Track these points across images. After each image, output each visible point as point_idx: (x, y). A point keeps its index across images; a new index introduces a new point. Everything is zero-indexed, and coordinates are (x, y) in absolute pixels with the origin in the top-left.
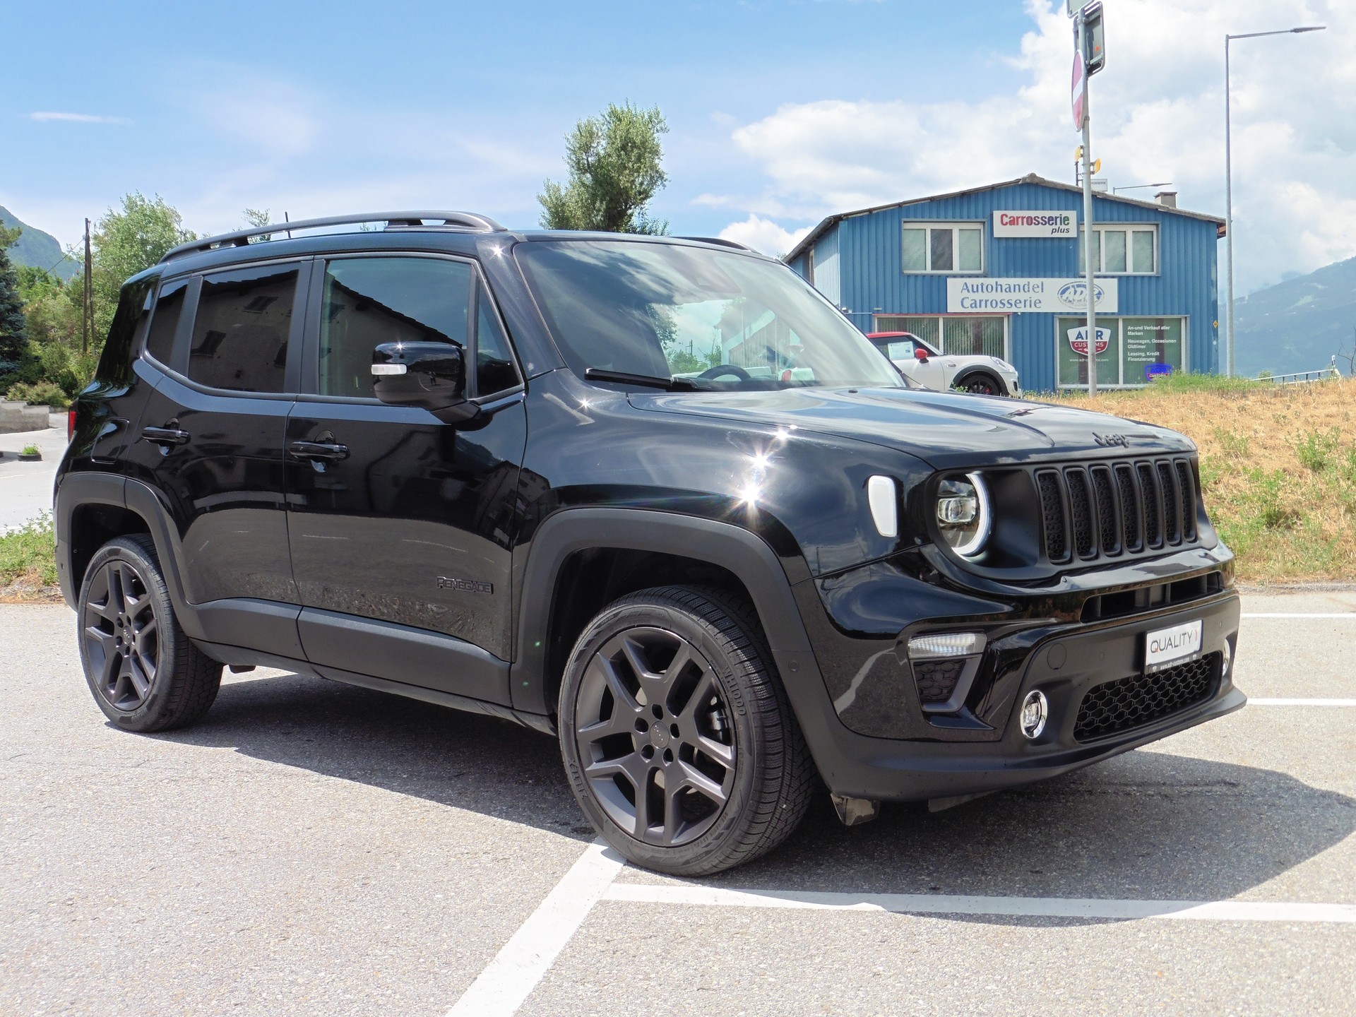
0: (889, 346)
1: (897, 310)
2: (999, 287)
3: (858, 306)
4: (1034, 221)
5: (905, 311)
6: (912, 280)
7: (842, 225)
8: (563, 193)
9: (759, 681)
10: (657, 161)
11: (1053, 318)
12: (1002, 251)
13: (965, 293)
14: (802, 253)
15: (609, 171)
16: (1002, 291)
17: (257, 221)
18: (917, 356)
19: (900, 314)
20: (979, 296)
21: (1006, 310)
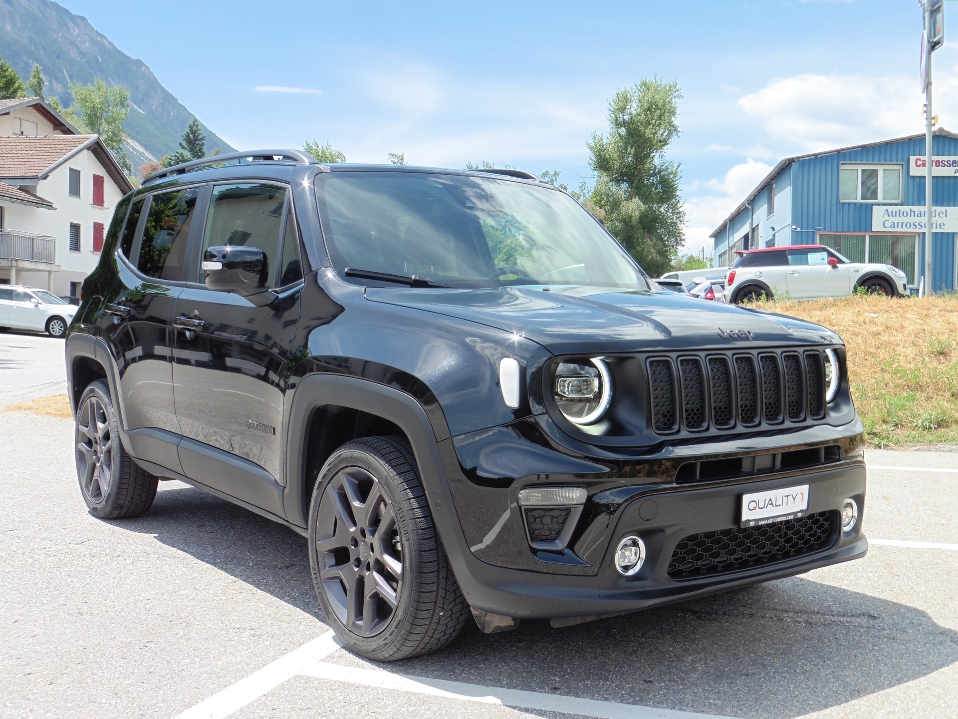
0: (809, 255)
1: (834, 229)
2: (913, 213)
3: (805, 224)
4: (941, 164)
5: (840, 229)
6: (846, 207)
7: (795, 166)
8: (605, 141)
9: (421, 515)
10: (673, 119)
11: (953, 237)
12: (915, 187)
13: (886, 217)
14: (766, 186)
15: (638, 126)
16: (914, 216)
17: (396, 160)
18: (830, 263)
19: (837, 231)
20: (896, 219)
21: (917, 230)
